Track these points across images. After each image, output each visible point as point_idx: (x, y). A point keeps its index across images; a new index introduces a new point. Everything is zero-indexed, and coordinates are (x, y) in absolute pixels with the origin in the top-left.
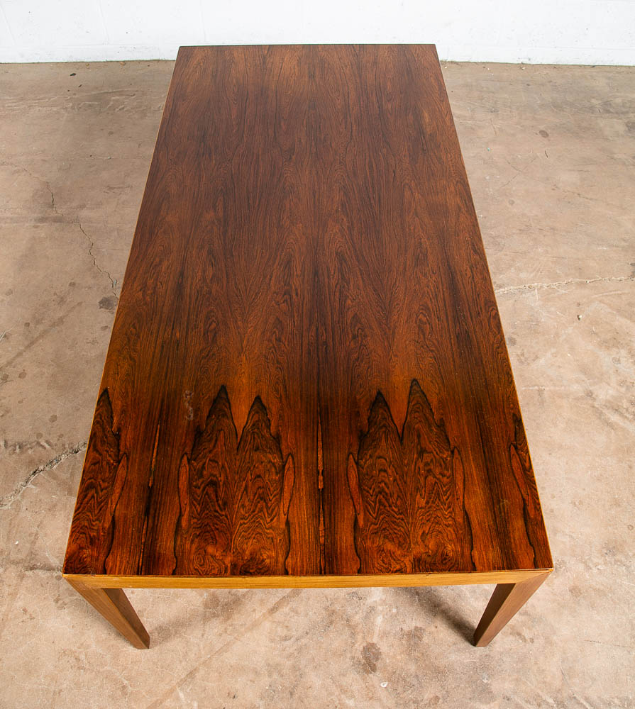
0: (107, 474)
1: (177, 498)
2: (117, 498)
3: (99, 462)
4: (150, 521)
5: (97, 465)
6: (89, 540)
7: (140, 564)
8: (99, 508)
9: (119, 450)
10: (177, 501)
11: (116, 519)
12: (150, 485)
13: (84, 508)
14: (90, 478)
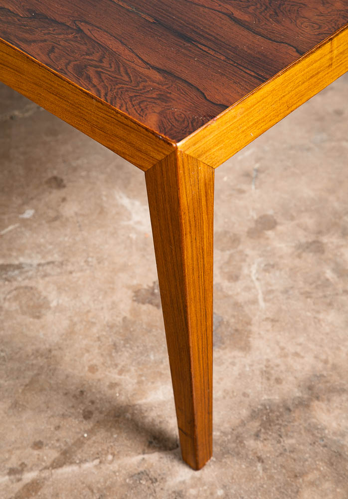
0: (84, 48)
1: (201, 9)
2: (131, 54)
3: (53, 48)
4: (203, 41)
5: (56, 50)
6: (158, 101)
7: (253, 74)
8: (124, 74)
9: (63, 24)
10: (206, 10)
11: (160, 67)
12: (151, 20)
13: (105, 87)
14: (68, 64)
